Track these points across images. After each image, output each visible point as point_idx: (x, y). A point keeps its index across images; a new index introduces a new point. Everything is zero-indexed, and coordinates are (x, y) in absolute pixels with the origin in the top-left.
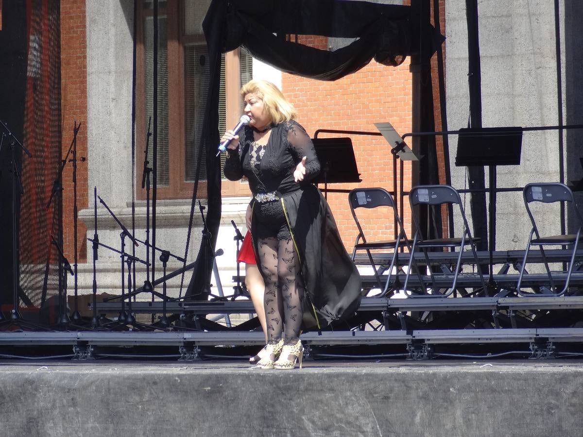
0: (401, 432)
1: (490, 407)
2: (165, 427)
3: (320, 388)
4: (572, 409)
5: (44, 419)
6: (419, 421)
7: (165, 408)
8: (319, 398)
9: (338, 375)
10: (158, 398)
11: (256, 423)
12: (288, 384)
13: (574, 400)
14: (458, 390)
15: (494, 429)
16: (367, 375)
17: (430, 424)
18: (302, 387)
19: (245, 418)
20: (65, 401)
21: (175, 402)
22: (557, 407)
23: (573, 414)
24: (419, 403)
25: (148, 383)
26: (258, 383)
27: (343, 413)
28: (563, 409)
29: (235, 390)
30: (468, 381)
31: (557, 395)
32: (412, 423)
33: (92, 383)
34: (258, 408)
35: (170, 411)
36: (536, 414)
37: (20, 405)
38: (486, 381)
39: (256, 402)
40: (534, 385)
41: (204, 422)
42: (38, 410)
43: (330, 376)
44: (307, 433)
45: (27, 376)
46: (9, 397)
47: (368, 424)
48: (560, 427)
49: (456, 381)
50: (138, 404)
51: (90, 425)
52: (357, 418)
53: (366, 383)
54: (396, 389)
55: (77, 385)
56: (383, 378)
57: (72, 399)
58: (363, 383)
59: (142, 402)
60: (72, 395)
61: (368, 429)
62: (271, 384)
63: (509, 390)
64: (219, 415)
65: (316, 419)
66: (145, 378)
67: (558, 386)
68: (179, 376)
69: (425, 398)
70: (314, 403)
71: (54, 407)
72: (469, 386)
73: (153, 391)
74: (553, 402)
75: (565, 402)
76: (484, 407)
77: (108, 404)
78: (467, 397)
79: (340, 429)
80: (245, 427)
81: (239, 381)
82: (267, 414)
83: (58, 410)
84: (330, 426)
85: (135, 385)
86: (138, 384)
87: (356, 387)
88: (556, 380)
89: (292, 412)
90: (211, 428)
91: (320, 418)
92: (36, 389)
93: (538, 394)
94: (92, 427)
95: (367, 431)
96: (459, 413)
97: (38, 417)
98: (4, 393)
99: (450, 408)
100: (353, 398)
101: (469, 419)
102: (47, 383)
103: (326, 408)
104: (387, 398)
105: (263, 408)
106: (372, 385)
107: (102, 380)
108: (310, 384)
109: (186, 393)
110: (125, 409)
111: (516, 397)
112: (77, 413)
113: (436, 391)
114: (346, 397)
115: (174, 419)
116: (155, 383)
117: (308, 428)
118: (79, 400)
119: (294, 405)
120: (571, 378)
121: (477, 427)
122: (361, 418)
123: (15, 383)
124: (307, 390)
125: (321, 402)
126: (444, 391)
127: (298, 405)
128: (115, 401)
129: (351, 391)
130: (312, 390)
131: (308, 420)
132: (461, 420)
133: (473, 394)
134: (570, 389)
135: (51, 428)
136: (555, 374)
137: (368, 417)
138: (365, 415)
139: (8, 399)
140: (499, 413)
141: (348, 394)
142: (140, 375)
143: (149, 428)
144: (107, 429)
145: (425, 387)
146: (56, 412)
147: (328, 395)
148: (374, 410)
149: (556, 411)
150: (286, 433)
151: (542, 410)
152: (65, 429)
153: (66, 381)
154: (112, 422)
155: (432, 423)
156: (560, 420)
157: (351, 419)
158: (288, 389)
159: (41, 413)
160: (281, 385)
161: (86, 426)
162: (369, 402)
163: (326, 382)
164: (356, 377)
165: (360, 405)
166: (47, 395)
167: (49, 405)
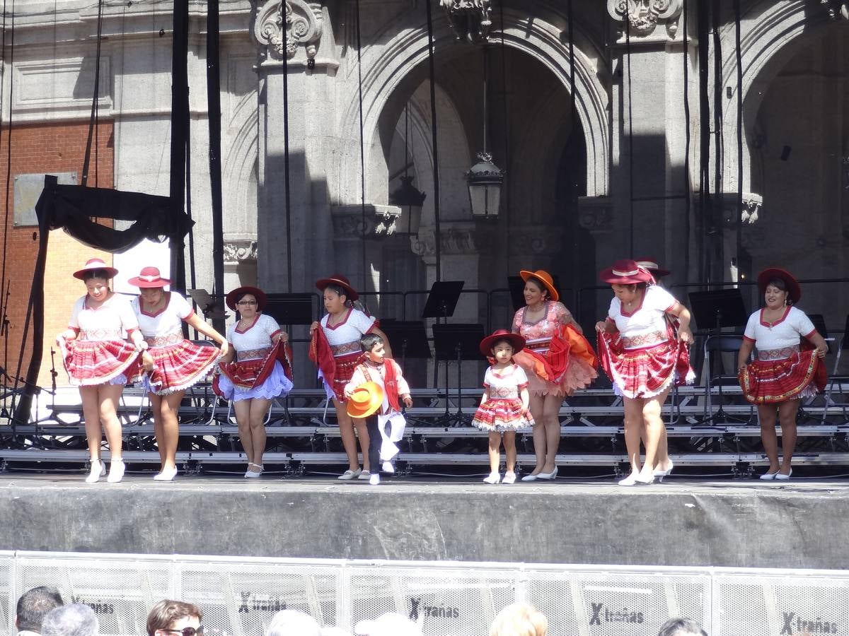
0: (462, 539)
1: (544, 521)
2: (249, 533)
3: (392, 504)
4: (616, 523)
5: (139, 526)
6: (480, 531)
7: (250, 519)
8: (391, 512)
9: (409, 495)
10: (245, 511)
11: (332, 531)
12: (365, 501)
13: (618, 516)
14: (517, 507)
15: (547, 538)
16: (436, 495)
17: (489, 534)
18: (377, 503)
19: (323, 527)
20: (160, 512)
21: (259, 514)
22: (604, 521)
23: (616, 526)
24: (481, 517)
25: (237, 499)
26: (337, 499)
27: (411, 524)
28: (609, 523)
29: (316, 505)
30: (526, 501)
31: (604, 512)
32: (473, 532)
33: (186, 498)
34: (335, 520)
35: (255, 521)
36: (585, 527)
37: (116, 515)
38: (541, 501)
39: (334, 515)
40: (584, 504)
41: (284, 530)
42: (134, 519)
43: (402, 496)
44: (377, 539)
45: (125, 493)
46: (107, 508)
47: (433, 533)
48: (606, 536)
49: (515, 500)
50: (225, 515)
51: (182, 531)
52: (424, 528)
53: (434, 501)
54: (461, 506)
55: (171, 499)
56: (451, 498)
57: (168, 511)
58: (432, 501)
59: (229, 514)
60: (167, 508)
61: (433, 537)
62: (349, 500)
63: (561, 508)
64: (299, 524)
65: (386, 529)
66: (233, 495)
67: (604, 506)
68: (265, 493)
69: (487, 513)
70: (386, 516)
71: (150, 516)
72: (526, 505)
73: (240, 505)
74: (600, 517)
75: (611, 517)
76: (539, 521)
77: (198, 515)
78: (524, 513)
79: (408, 536)
80: (322, 534)
81: (320, 498)
82: (343, 524)
83: (153, 519)
84: (399, 534)
85: (224, 500)
86: (228, 500)
87: (425, 504)
88: (603, 500)
89: (366, 523)
90: (290, 535)
91: (390, 528)
92: (133, 503)
93: (587, 512)
94: (183, 534)
95: (432, 539)
96: (516, 525)
97: (133, 525)
98: (103, 506)
99: (508, 521)
100: (422, 513)
101: (525, 530)
102: (145, 498)
103: (396, 520)
104: (452, 513)
105: (340, 520)
106: (439, 504)
107: (195, 496)
108: (384, 501)
109: (271, 507)
110: (214, 519)
111: (568, 513)
112: (171, 521)
113: (497, 508)
114: (415, 512)
115: (258, 527)
116: (243, 499)
117: (378, 535)
118: (173, 511)
119: (368, 518)
120: (616, 499)
121: (532, 536)
122: (427, 528)
123: (114, 498)
124: (380, 506)
125: (393, 515)
126: (504, 508)
127: (371, 517)
128: (205, 513)
129: (421, 507)
130: (385, 506)
131: (380, 529)
132: (518, 531)
133: (529, 511)
134: (615, 507)
135: (145, 533)
136: (602, 496)
137: (434, 527)
138: (430, 525)
139: (105, 510)
140: (552, 526)
141: (418, 509)
142: (229, 492)
143: (234, 534)
144: (196, 534)
145: (487, 505)
146: (152, 521)
147: (399, 510)
148: (439, 521)
149: (602, 524)
150: (358, 539)
151: (590, 523)
152: (160, 534)
153: (161, 497)
154: (201, 529)
155: (491, 532)
156: (606, 531)
157: (418, 529)
158: (364, 505)
159: (137, 521)
160: (358, 501)
161: (178, 532)
162: (436, 516)
163: (399, 499)
164: (426, 497)
165: (427, 518)
166: (144, 507)
167: (145, 516)
